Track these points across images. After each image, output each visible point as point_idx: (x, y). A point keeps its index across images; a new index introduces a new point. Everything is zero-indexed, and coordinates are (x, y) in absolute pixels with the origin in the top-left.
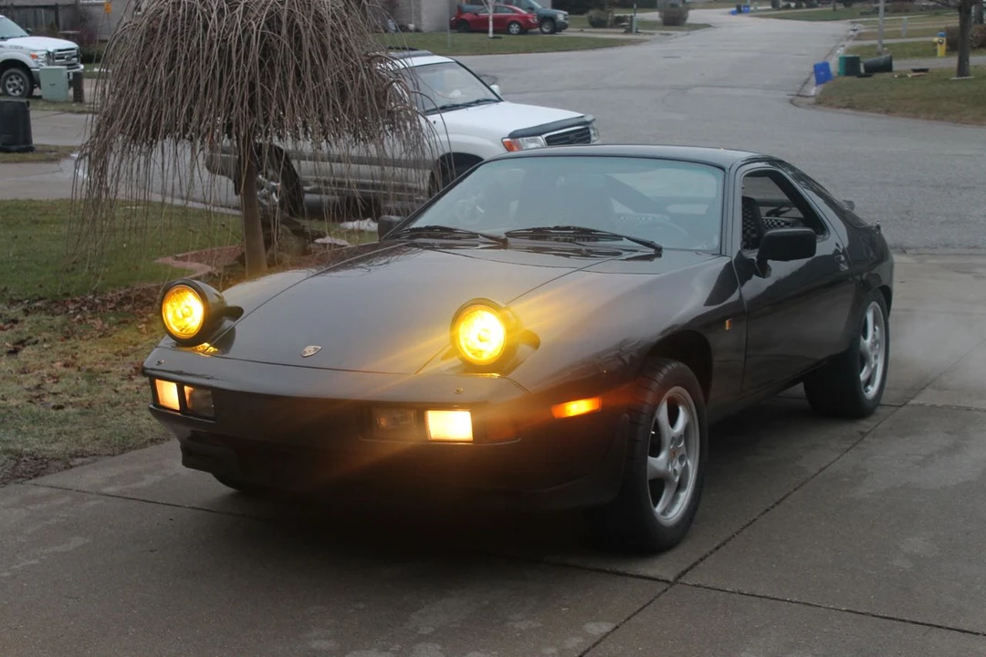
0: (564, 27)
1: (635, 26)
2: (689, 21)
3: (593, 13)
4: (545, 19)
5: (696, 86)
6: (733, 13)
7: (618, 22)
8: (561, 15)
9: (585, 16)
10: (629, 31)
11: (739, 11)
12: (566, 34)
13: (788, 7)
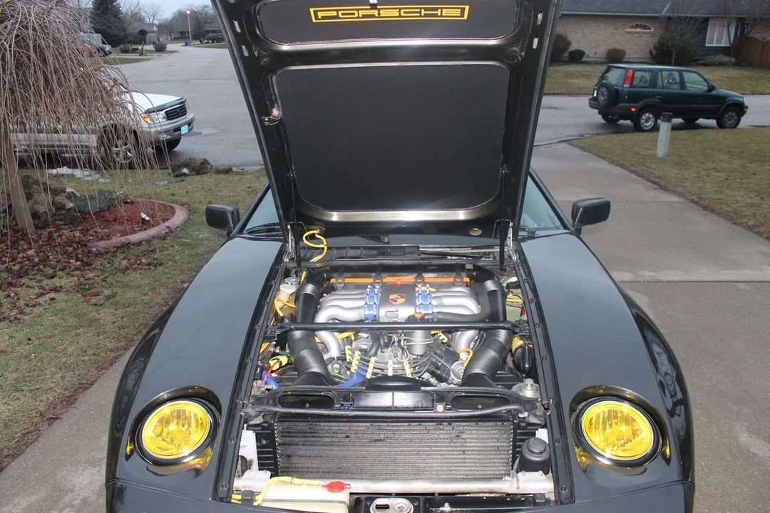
0: (110, 53)
1: (144, 52)
2: (168, 49)
3: (121, 46)
4: (100, 50)
5: (192, 79)
6: (184, 46)
7: (134, 50)
8: (108, 48)
9: (118, 48)
10: (141, 54)
11: (186, 45)
12: (112, 56)
13: (208, 42)
